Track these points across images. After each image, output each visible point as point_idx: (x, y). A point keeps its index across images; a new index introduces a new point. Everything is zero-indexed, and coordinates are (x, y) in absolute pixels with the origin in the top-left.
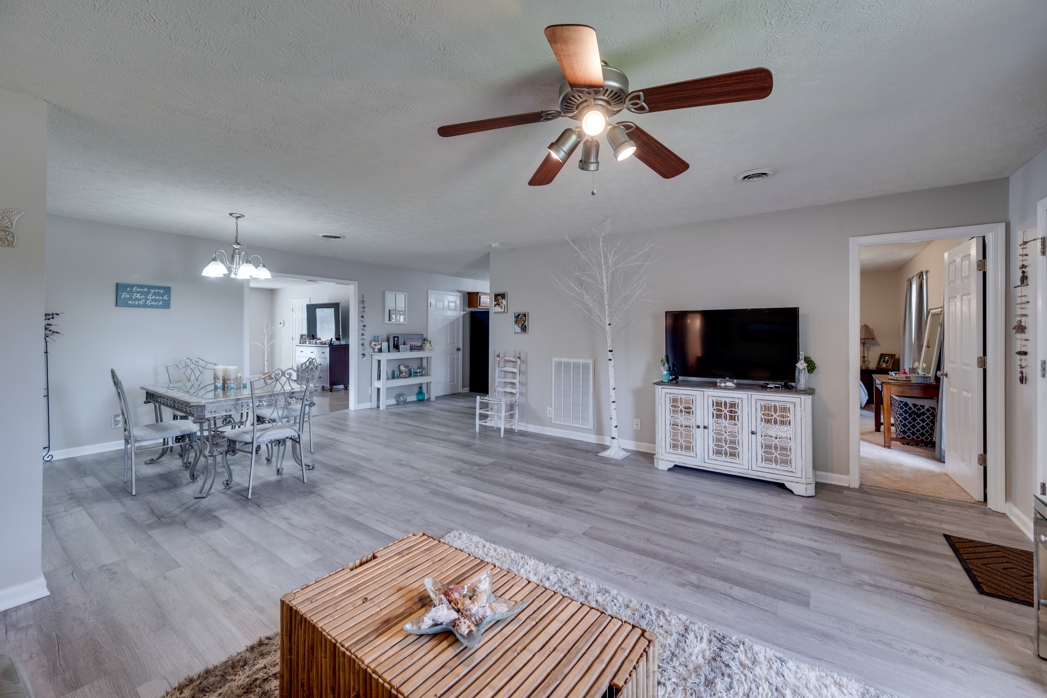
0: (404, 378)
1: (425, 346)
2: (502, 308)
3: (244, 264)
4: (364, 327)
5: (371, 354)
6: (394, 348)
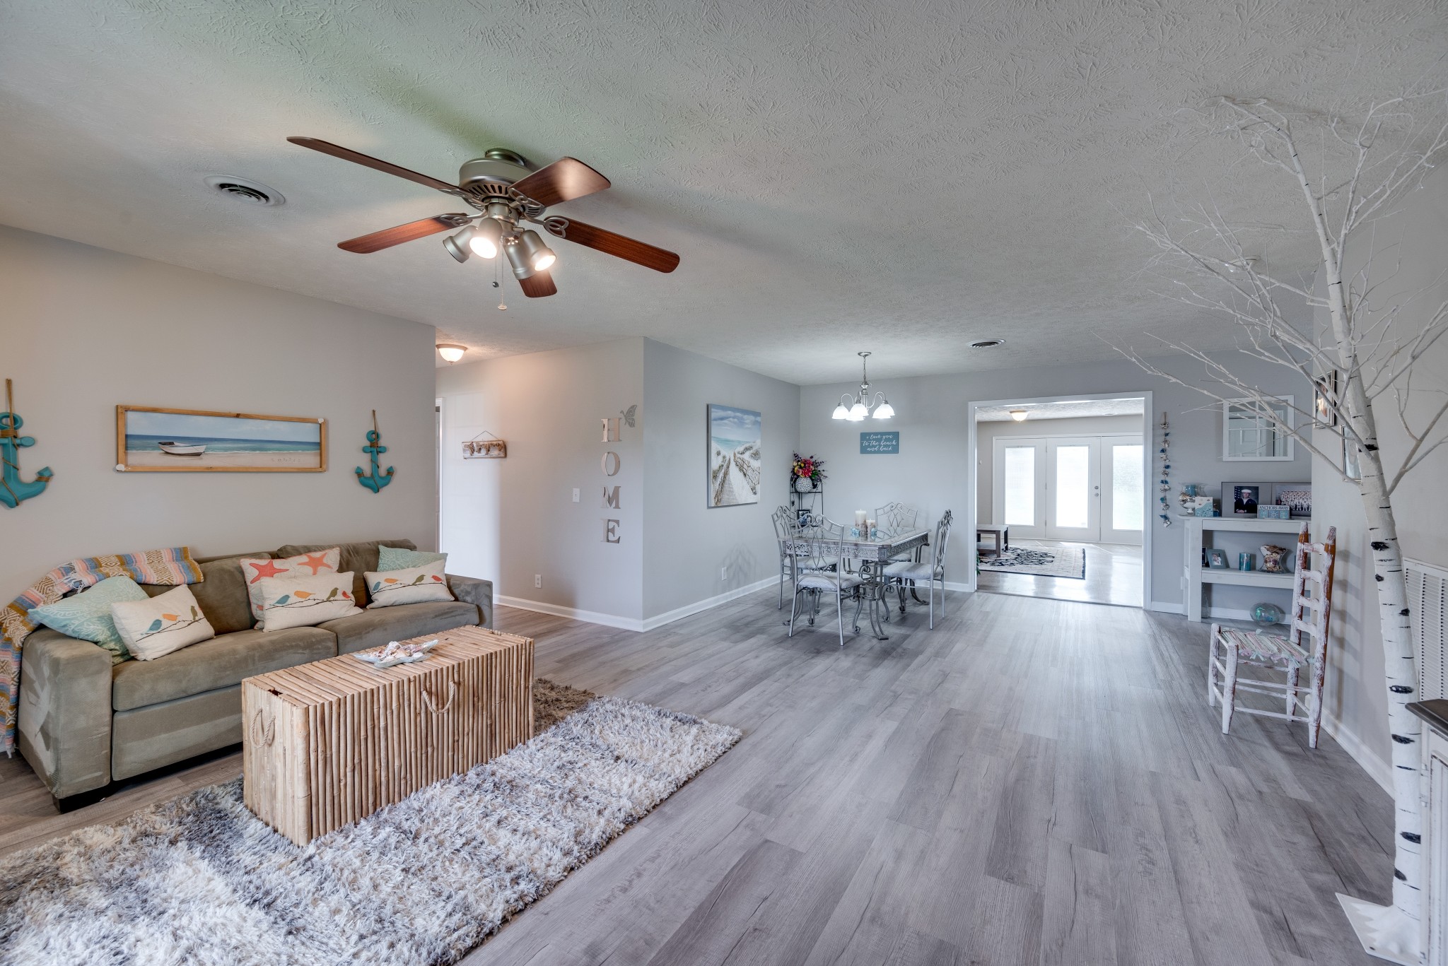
4: (1167, 470)
5: (1181, 517)
6: (1240, 509)
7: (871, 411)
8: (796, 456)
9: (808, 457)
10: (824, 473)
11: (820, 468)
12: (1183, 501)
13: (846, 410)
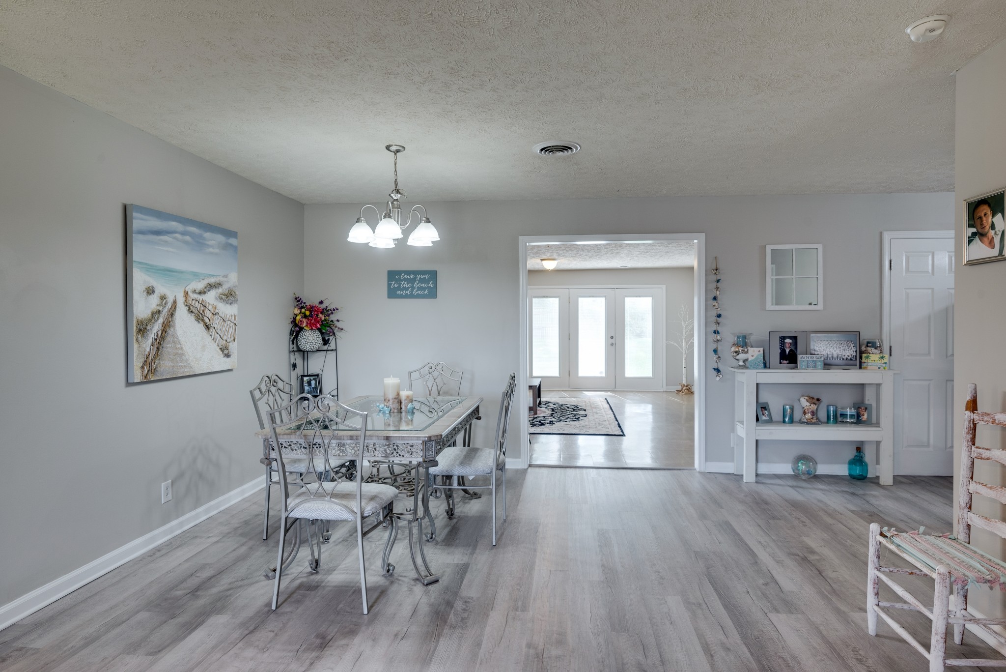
0: (807, 423)
1: (867, 357)
2: (991, 244)
3: (384, 220)
4: (718, 319)
5: (733, 369)
6: (784, 360)
7: (407, 233)
8: (298, 300)
9: (316, 303)
10: (339, 325)
11: (333, 317)
12: (736, 352)
13: (369, 230)
